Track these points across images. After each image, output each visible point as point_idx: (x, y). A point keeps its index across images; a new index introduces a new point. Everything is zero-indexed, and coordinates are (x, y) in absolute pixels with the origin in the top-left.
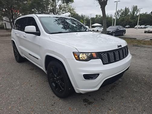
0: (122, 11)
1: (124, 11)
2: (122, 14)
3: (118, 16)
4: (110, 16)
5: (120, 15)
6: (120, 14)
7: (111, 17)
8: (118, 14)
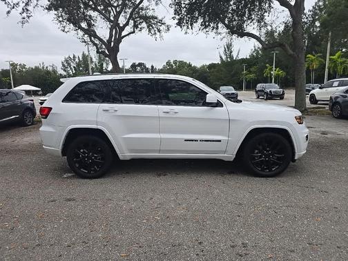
0: (77, 60)
1: (81, 59)
2: (78, 65)
3: (71, 68)
4: (50, 69)
5: (74, 67)
6: (73, 65)
7: (55, 72)
8: (69, 64)
